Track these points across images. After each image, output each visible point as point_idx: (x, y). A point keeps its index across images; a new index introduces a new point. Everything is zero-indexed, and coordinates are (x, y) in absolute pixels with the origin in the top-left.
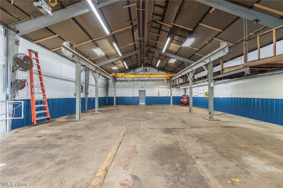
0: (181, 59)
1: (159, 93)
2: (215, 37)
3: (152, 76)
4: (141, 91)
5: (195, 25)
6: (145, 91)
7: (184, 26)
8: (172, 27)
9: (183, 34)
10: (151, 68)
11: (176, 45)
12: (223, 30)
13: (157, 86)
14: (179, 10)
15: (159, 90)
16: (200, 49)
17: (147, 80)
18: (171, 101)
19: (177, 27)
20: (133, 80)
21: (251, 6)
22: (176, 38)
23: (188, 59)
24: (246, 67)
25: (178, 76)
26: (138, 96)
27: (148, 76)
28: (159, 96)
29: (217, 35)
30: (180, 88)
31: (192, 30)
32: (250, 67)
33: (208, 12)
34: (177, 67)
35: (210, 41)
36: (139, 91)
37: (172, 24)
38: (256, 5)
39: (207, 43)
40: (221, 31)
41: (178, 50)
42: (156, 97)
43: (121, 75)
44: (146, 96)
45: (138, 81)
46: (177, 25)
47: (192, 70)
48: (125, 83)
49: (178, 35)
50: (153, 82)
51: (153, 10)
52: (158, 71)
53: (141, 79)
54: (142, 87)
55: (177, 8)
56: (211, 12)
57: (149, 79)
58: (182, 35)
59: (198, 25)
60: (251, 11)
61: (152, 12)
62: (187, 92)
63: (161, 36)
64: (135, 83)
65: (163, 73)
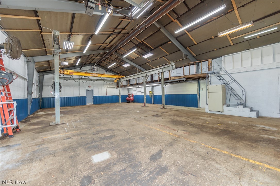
0: (134, 65)
1: (107, 93)
2: (164, 57)
3: (103, 76)
4: (88, 90)
5: (156, 46)
6: (93, 90)
7: (149, 45)
8: (141, 42)
9: (146, 49)
10: (99, 68)
11: (136, 55)
12: (170, 54)
13: (105, 86)
14: (151, 35)
15: (107, 89)
16: (151, 61)
17: (97, 80)
18: (120, 99)
19: (144, 44)
20: (82, 78)
21: (186, 47)
22: (140, 50)
23: (140, 66)
24: (184, 78)
25: (129, 78)
26: (85, 95)
27: (100, 76)
28: (107, 95)
29: (165, 56)
30: (125, 88)
31: (153, 48)
32: (186, 78)
33: (167, 42)
34: (126, 71)
35: (160, 58)
36: (86, 90)
37: (143, 41)
38: (188, 48)
39: (158, 59)
40: (169, 54)
41: (135, 58)
42: (104, 96)
43: (70, 72)
44: (94, 96)
45: (87, 79)
46: (145, 43)
47: (146, 75)
48: (71, 81)
49: (142, 49)
50: (103, 82)
51: (133, 27)
52: (106, 72)
53: (90, 78)
54: (90, 87)
55: (152, 33)
56: (168, 43)
57: (99, 79)
58: (144, 50)
59: (158, 47)
60: (185, 49)
61: (132, 28)
62: (130, 91)
63: (128, 45)
64: (84, 81)
65: (111, 74)
